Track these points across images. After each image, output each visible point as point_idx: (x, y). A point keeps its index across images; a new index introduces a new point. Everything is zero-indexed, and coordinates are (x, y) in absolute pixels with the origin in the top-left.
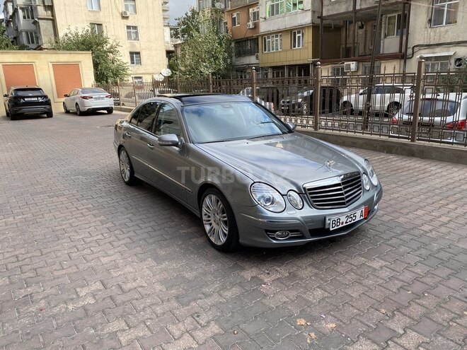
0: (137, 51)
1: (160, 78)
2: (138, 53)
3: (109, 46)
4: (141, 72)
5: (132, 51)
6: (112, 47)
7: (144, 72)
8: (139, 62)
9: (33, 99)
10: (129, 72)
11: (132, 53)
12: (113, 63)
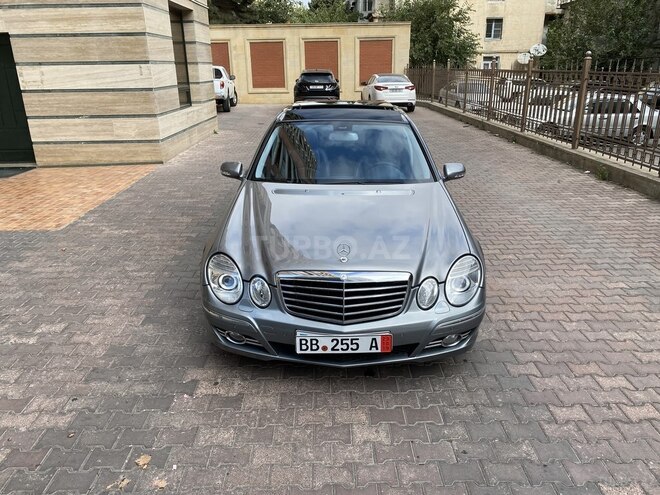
0: (499, 17)
1: (524, 59)
2: (500, 21)
3: (457, 10)
4: (499, 49)
5: (492, 16)
6: (460, 13)
7: (503, 49)
8: (498, 35)
9: (318, 87)
10: (478, 50)
11: (489, 21)
12: (459, 36)
